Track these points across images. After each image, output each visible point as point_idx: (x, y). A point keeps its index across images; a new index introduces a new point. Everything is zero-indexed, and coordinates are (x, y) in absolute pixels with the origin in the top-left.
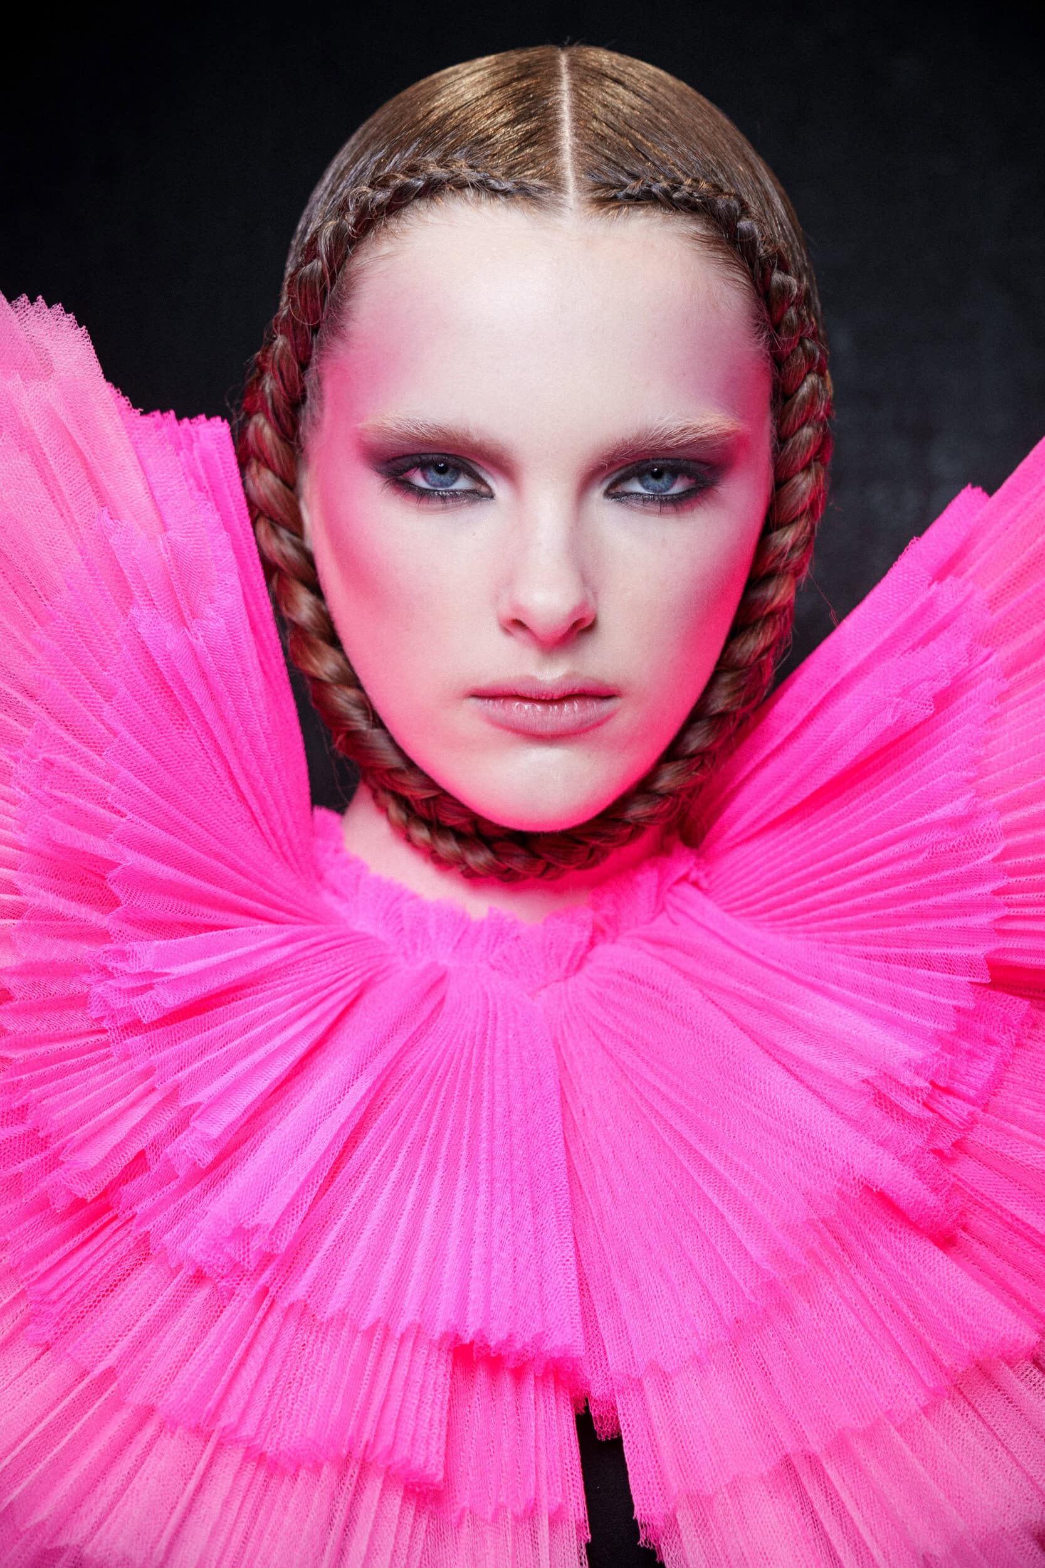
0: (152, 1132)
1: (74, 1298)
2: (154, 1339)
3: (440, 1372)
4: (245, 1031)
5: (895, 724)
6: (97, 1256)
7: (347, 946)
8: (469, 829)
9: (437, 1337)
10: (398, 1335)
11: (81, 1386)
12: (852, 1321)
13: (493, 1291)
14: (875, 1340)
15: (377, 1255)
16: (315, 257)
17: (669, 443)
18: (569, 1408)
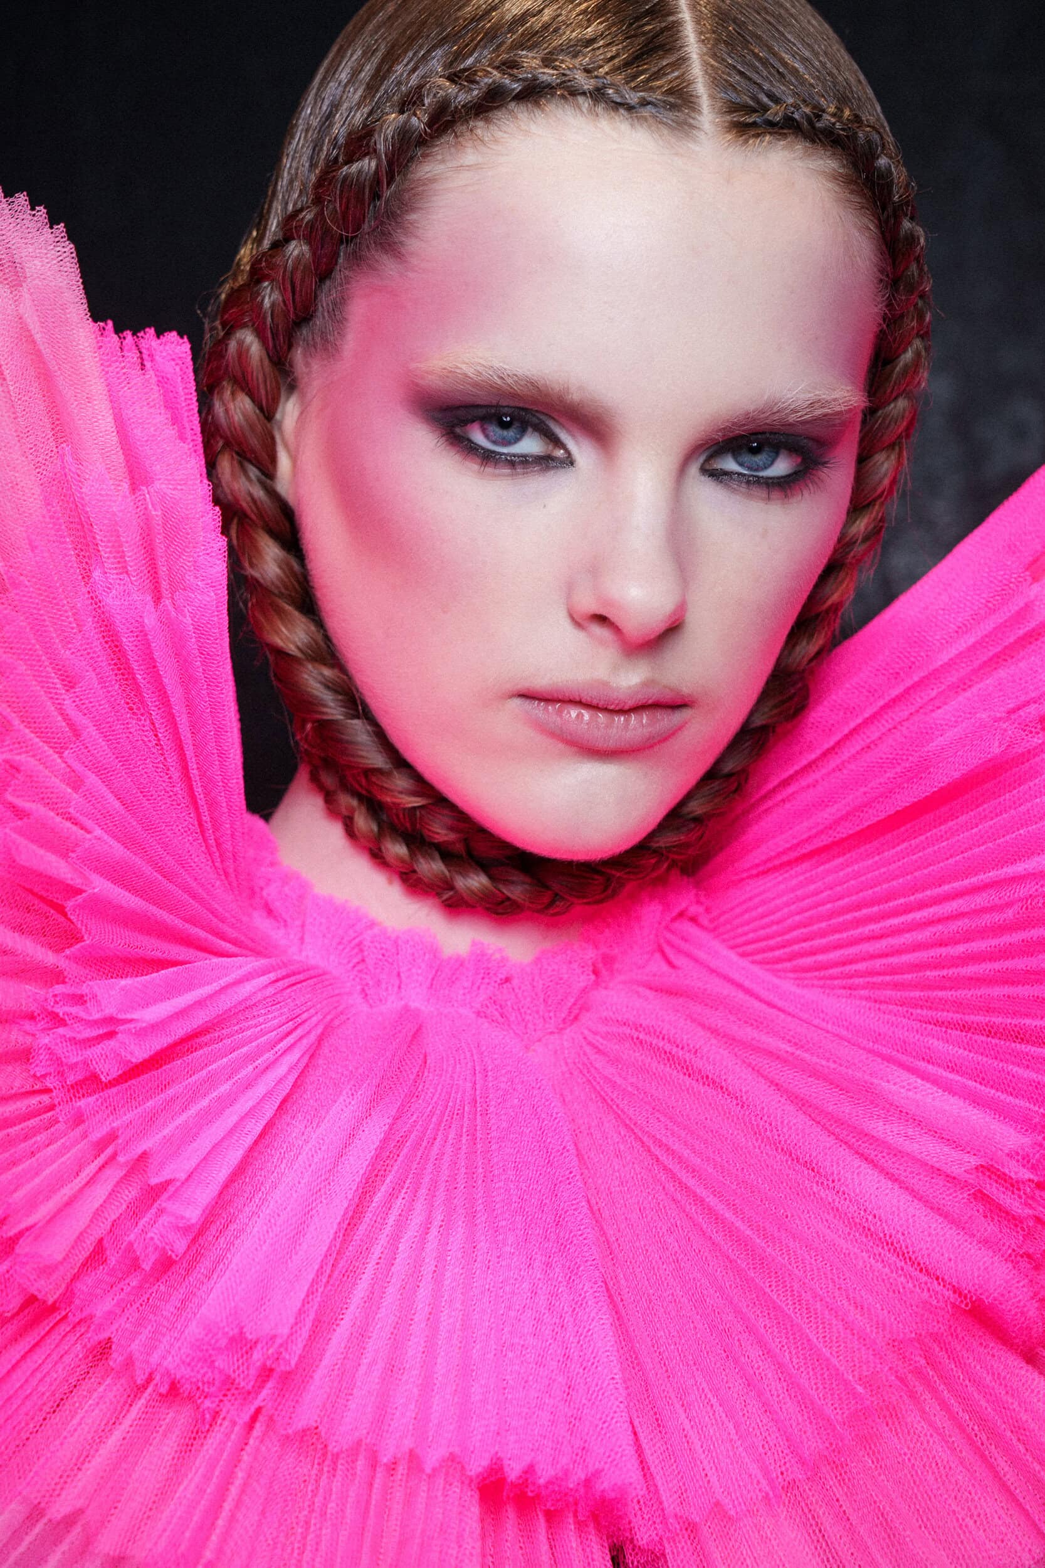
8: (459, 848)
10: (429, 1470)
16: (367, 153)
17: (792, 418)
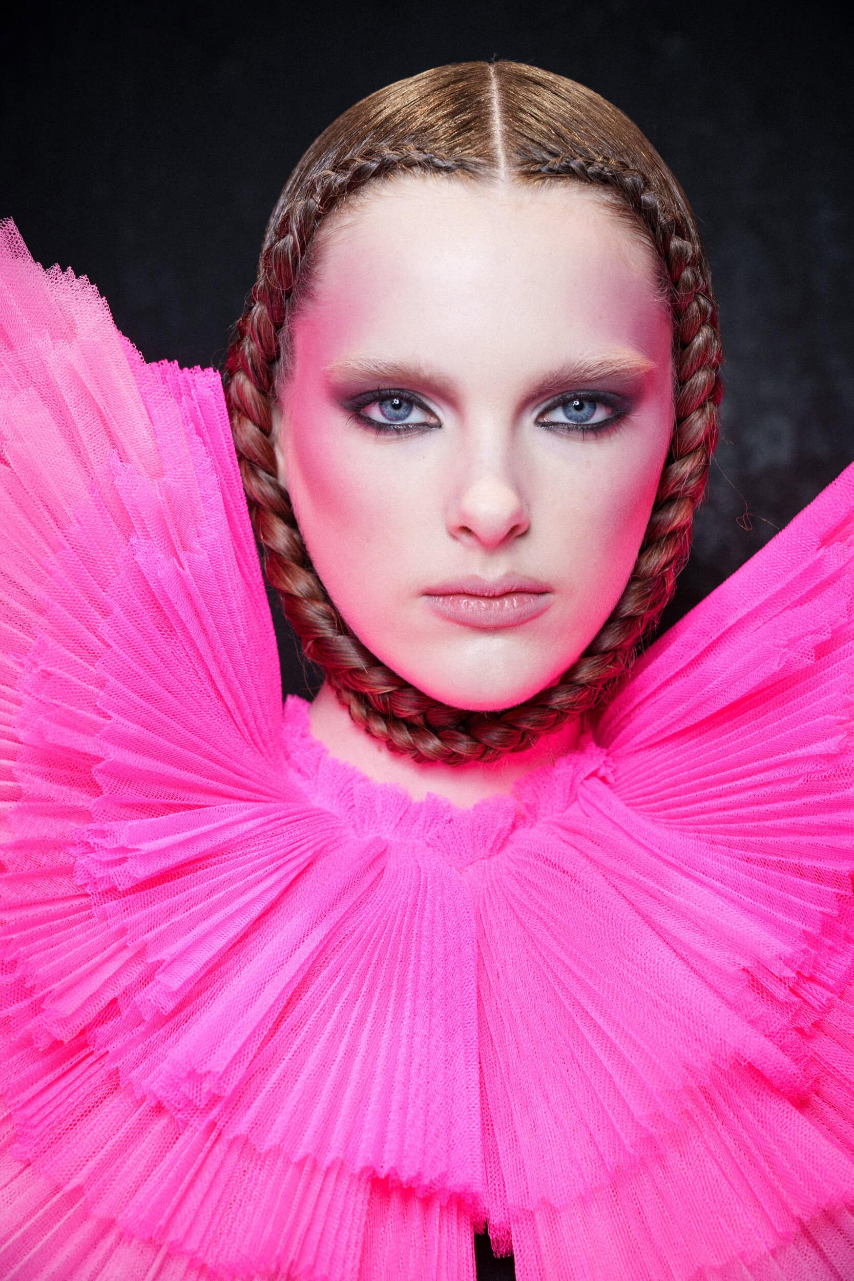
0: (125, 982)
1: (53, 1122)
2: (119, 1160)
3: (359, 1200)
4: (208, 896)
5: (780, 671)
6: (73, 1087)
7: (302, 821)
9: (357, 1170)
10: (324, 1168)
11: (55, 1200)
12: (716, 1171)
13: (408, 1133)
14: (734, 1189)
15: (312, 1094)
16: (287, 232)
18: (469, 1232)
